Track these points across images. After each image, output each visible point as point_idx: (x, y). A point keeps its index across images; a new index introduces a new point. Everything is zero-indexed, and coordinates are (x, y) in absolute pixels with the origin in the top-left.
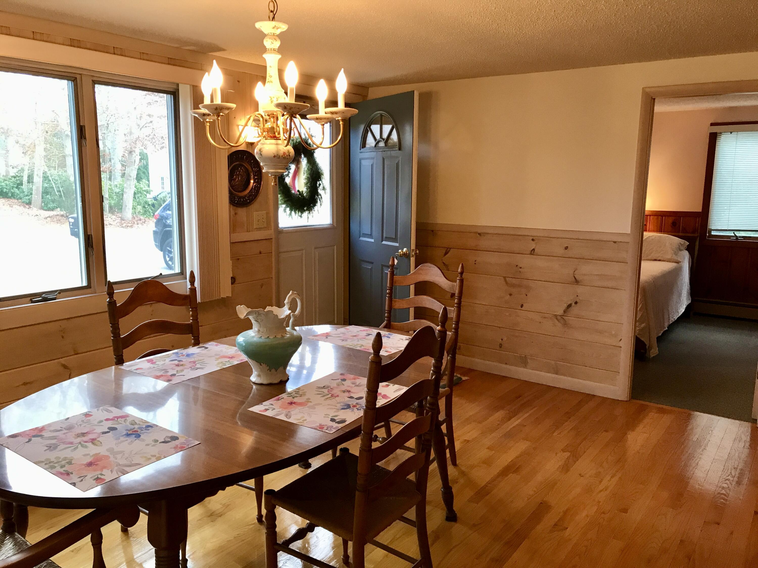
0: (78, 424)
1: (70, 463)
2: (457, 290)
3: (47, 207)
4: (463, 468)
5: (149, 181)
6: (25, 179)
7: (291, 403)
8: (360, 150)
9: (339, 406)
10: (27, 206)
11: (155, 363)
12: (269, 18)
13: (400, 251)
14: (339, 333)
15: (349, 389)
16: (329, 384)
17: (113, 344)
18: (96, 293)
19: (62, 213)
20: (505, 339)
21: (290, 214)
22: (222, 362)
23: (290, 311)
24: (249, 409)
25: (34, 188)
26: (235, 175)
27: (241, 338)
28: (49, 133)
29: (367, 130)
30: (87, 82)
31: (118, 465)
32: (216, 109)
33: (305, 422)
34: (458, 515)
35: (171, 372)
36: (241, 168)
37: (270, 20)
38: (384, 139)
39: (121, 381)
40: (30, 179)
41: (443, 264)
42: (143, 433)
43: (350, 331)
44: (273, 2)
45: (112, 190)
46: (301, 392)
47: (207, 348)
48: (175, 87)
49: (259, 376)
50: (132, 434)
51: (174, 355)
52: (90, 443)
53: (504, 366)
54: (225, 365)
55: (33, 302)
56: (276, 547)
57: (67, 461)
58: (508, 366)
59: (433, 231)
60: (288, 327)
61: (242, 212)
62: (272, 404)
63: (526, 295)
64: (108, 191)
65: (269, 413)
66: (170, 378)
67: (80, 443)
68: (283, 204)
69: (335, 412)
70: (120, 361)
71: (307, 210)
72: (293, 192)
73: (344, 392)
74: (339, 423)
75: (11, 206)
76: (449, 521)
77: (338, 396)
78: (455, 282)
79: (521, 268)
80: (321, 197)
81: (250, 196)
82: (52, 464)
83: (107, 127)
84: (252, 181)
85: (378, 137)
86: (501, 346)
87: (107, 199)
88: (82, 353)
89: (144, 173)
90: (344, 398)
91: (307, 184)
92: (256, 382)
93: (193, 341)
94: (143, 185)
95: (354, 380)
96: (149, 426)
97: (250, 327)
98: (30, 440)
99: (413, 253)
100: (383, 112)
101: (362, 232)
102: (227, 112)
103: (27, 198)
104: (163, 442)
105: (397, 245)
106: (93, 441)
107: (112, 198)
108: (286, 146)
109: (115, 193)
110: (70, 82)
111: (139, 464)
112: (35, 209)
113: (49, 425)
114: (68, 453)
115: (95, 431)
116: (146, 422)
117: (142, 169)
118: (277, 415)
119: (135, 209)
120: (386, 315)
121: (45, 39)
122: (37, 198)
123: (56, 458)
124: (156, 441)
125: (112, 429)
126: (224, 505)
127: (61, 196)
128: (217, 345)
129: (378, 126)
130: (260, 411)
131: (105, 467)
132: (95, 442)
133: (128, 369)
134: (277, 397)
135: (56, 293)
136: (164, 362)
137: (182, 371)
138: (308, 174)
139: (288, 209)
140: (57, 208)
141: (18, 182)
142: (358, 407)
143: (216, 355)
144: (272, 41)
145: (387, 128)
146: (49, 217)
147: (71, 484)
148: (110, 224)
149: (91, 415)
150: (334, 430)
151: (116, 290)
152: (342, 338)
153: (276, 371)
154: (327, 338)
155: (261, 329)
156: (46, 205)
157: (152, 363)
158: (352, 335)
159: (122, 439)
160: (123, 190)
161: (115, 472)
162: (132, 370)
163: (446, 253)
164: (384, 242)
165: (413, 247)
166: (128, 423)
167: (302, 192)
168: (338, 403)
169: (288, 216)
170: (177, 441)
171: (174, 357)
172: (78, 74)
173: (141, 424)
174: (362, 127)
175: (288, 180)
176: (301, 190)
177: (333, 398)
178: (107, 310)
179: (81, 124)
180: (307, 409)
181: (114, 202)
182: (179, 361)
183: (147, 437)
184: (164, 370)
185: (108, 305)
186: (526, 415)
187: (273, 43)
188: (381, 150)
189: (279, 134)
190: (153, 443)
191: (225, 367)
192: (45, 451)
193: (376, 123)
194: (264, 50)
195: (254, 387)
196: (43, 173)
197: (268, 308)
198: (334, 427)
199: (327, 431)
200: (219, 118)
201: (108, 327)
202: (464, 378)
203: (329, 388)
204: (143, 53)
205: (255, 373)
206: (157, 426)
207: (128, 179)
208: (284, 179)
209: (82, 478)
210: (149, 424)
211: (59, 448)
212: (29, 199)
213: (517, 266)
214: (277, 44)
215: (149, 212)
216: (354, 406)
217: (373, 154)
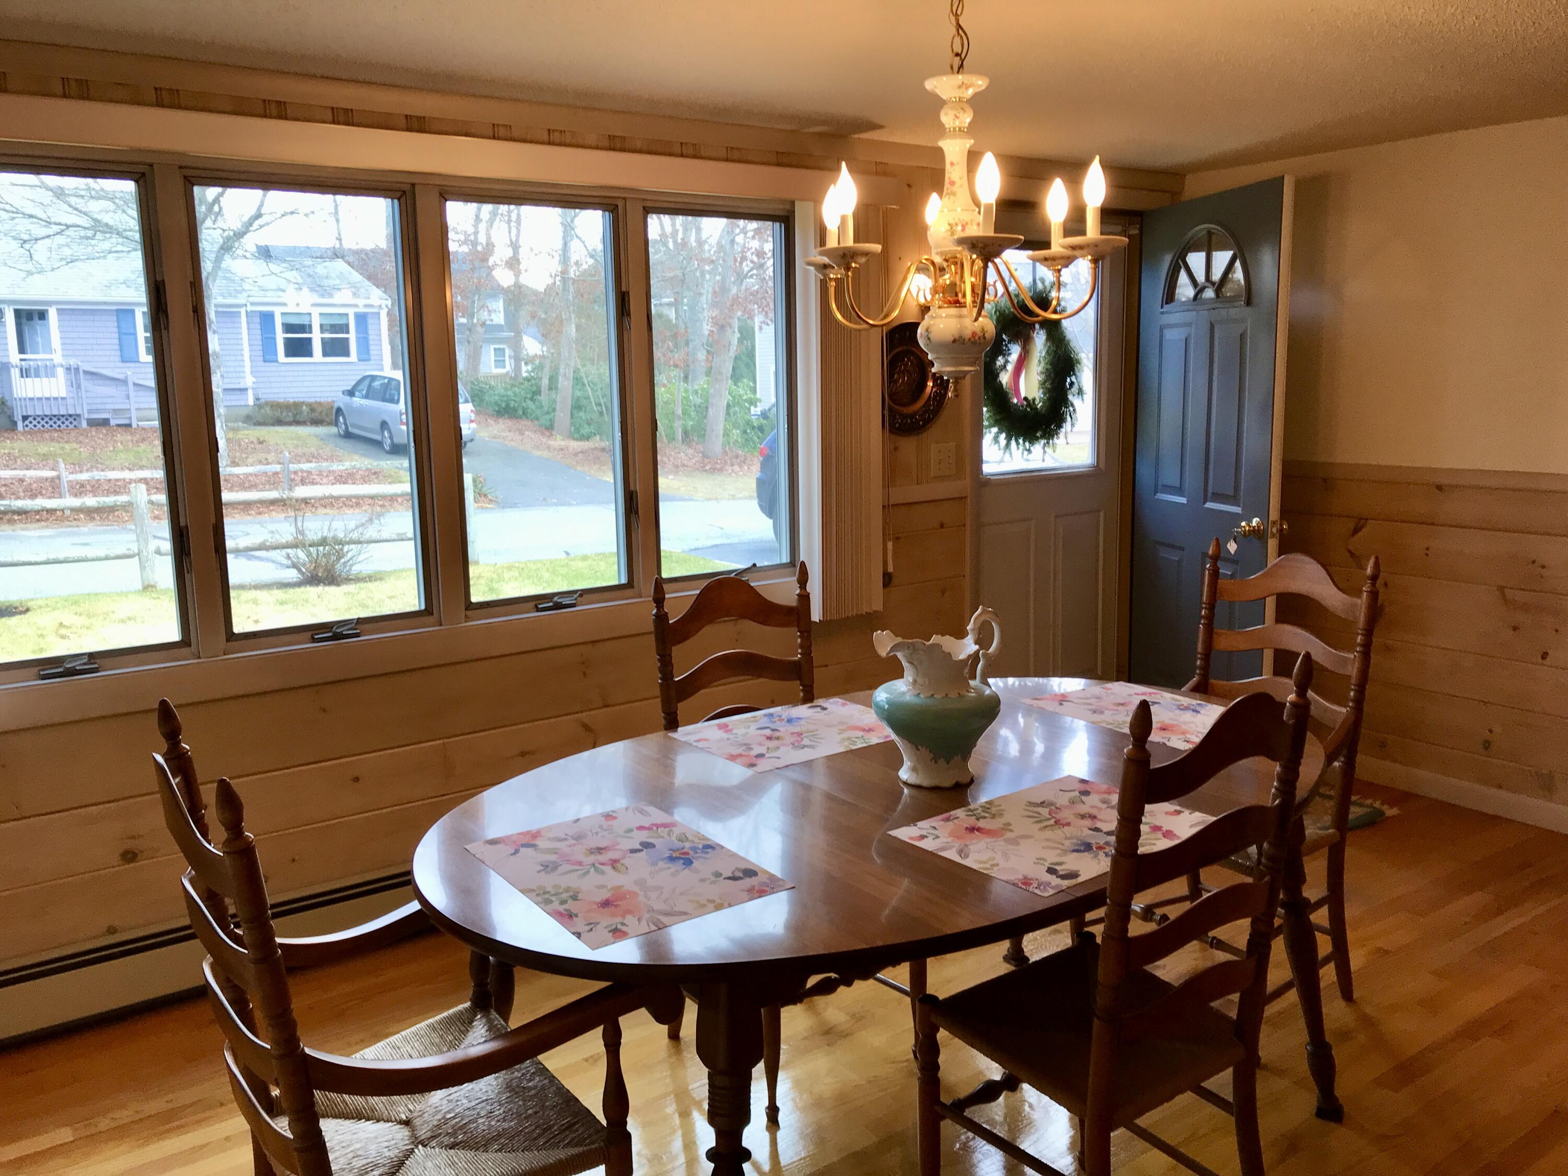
0: (594, 831)
1: (575, 898)
2: (1362, 614)
3: (578, 433)
4: (1369, 1010)
5: (755, 381)
6: (545, 382)
7: (972, 829)
8: (1162, 307)
9: (1067, 843)
10: (547, 433)
11: (731, 730)
12: (952, 67)
13: (1243, 524)
14: (1089, 695)
15: (1094, 812)
16: (1054, 800)
17: (662, 693)
18: (641, 597)
19: (603, 444)
20: (1498, 729)
21: (1008, 445)
22: (849, 739)
23: (977, 647)
24: (890, 833)
25: (559, 399)
26: (898, 373)
27: (881, 695)
28: (586, 297)
29: (1179, 263)
30: (634, 211)
31: (651, 910)
32: (844, 256)
33: (995, 868)
34: (1346, 1110)
35: (757, 750)
36: (909, 359)
37: (953, 73)
38: (1213, 284)
39: (670, 761)
40: (552, 386)
41: (1348, 554)
42: (697, 858)
43: (1114, 694)
44: (961, 37)
45: (690, 401)
46: (994, 810)
47: (825, 709)
48: (788, 207)
49: (914, 769)
50: (678, 858)
51: (766, 719)
52: (610, 867)
53: (1494, 791)
54: (854, 743)
55: (538, 610)
56: (937, 1108)
57: (571, 893)
58: (1503, 793)
59: (1325, 480)
60: (974, 678)
61: (908, 445)
62: (935, 828)
63: (1557, 631)
64: (682, 403)
65: (928, 845)
66: (754, 760)
67: (593, 865)
68: (994, 426)
69: (1060, 855)
70: (672, 724)
71: (1043, 437)
72: (1015, 401)
73: (1083, 817)
74: (1063, 877)
75: (521, 433)
76: (1323, 1119)
77: (1068, 824)
78: (1359, 596)
79: (1543, 567)
80: (1074, 410)
81: (925, 412)
82: (547, 896)
83: (683, 281)
84: (930, 384)
85: (1201, 277)
86: (1487, 745)
87: (680, 418)
88: (614, 705)
89: (747, 365)
90: (1082, 830)
91: (1045, 382)
92: (909, 782)
93: (802, 694)
94: (742, 391)
95: (1106, 796)
96: (710, 847)
97: (899, 673)
98: (517, 851)
99: (1274, 530)
100: (1213, 226)
101: (1160, 484)
102: (863, 260)
103: (548, 417)
104: (729, 878)
105: (1237, 510)
106: (614, 863)
107: (689, 415)
108: (976, 320)
109: (695, 406)
110: (607, 213)
111: (685, 913)
112: (559, 437)
113: (549, 828)
114: (572, 881)
115: (618, 847)
116: (705, 838)
117: (744, 358)
118: (943, 849)
119: (728, 435)
120: (1198, 663)
121: (568, 141)
122: (562, 417)
123: (555, 886)
124: (718, 875)
125: (647, 845)
126: (853, 1016)
127: (601, 413)
128: (844, 705)
129: (1202, 255)
130: (911, 838)
131: (629, 912)
132: (618, 865)
133: (683, 739)
134: (944, 816)
135: (576, 596)
136: (746, 731)
137: (778, 748)
138: (1046, 364)
139: (1003, 436)
140: (595, 435)
141: (534, 389)
142: (1107, 851)
143: (841, 723)
144: (956, 112)
145: (1222, 258)
146: (582, 452)
147: (574, 934)
148: (684, 465)
149: (615, 818)
150: (1051, 892)
151: (668, 593)
152: (1094, 707)
153: (948, 763)
154: (1061, 704)
155: (920, 680)
156: (577, 430)
157: (726, 731)
158: (1116, 702)
159: (661, 864)
160: (707, 401)
161: (644, 922)
162: (691, 742)
163: (1356, 531)
164: (1209, 505)
165: (1274, 515)
166: (674, 838)
167: (1034, 400)
168: (1066, 838)
169: (1002, 451)
170: (754, 878)
171: (765, 722)
172: (619, 198)
173: (696, 840)
174: (1168, 259)
175: (1005, 378)
176: (1030, 398)
177: (1057, 827)
178: (652, 629)
179: (624, 289)
180: (1003, 843)
181: (691, 423)
182: (773, 730)
183: (704, 866)
184: (745, 744)
185: (655, 621)
186: (1541, 910)
187: (957, 117)
188: (1207, 307)
189: (964, 296)
190: (713, 878)
191: (854, 747)
192: (539, 872)
193: (1197, 249)
194: (941, 131)
195: (906, 791)
196: (574, 372)
197: (935, 639)
198: (1053, 884)
199: (1037, 891)
200: (850, 273)
201: (654, 661)
202: (1391, 812)
203: (1053, 808)
204: (732, 148)
205: (907, 764)
206: (722, 847)
207: (717, 379)
208: (997, 375)
209: (592, 926)
210: (709, 843)
211: (561, 869)
212: (550, 420)
213: (1534, 562)
214: (967, 119)
215: (754, 443)
216: (1100, 848)
217: (1190, 316)
